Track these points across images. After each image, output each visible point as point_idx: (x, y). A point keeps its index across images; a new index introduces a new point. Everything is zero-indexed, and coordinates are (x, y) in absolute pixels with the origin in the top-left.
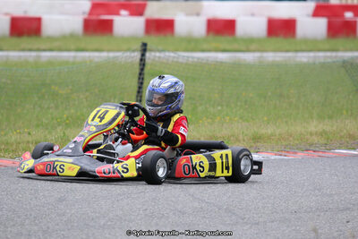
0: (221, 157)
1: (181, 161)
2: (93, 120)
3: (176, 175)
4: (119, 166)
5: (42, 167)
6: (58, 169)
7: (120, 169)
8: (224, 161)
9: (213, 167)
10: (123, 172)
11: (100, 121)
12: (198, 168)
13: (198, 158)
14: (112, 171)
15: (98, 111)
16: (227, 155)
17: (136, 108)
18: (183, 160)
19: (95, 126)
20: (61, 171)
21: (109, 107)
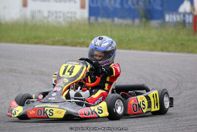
0: (153, 96)
2: (64, 73)
3: (128, 113)
5: (33, 112)
6: (48, 113)
8: (155, 99)
9: (150, 104)
11: (70, 74)
12: (142, 106)
13: (141, 98)
15: (67, 67)
18: (132, 101)
19: (66, 78)
20: (51, 114)
21: (74, 63)
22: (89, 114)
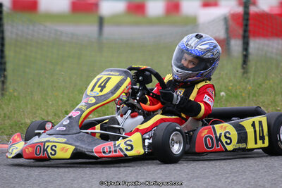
0: (253, 125)
1: (201, 132)
2: (92, 90)
3: (197, 150)
4: (121, 144)
5: (30, 149)
6: (49, 150)
7: (123, 146)
8: (257, 129)
9: (243, 137)
10: (127, 149)
11: (101, 91)
12: (224, 140)
14: (113, 149)
15: (99, 80)
16: (260, 123)
17: (147, 73)
19: (94, 97)
20: (53, 153)
21: (112, 73)
22: (110, 152)
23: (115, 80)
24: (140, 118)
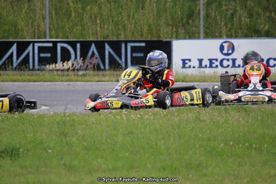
2: (124, 77)
4: (144, 100)
5: (100, 104)
6: (109, 104)
8: (198, 95)
10: (146, 102)
11: (129, 77)
12: (185, 99)
13: (184, 94)
14: (140, 103)
15: (127, 72)
16: (198, 92)
18: (176, 96)
19: (126, 80)
20: (112, 105)
21: (132, 69)
23: (134, 72)
24: (145, 90)
